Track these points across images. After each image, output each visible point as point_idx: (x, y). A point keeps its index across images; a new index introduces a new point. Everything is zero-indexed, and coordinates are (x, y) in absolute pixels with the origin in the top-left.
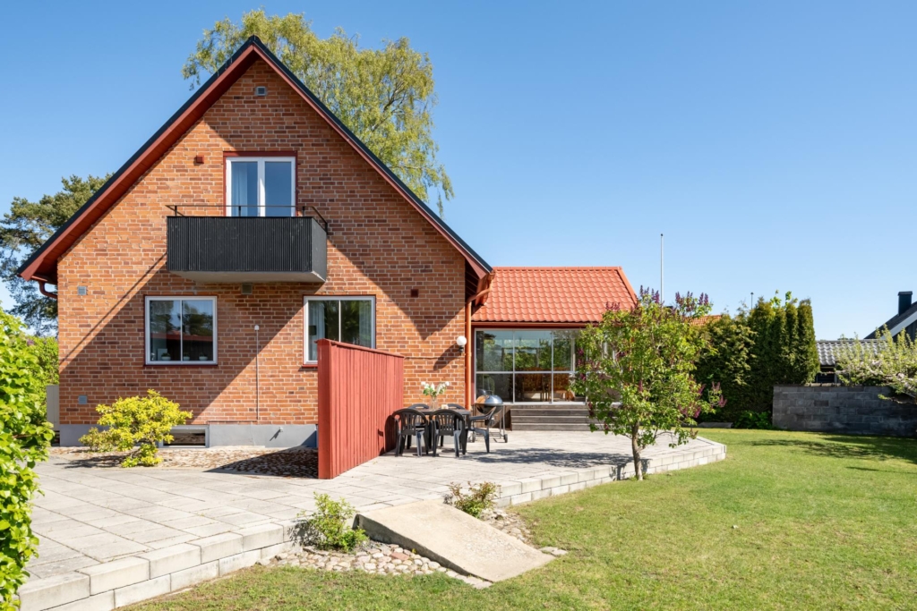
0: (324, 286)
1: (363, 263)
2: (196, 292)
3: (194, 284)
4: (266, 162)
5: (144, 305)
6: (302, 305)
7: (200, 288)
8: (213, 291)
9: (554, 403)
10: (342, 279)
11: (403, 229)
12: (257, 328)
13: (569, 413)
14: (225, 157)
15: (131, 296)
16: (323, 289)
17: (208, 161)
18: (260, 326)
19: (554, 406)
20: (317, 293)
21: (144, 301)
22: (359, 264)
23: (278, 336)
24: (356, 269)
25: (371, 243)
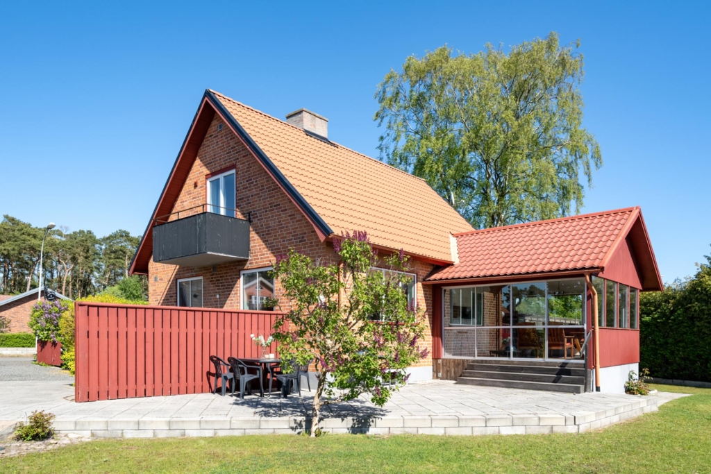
0: (248, 262)
1: (267, 241)
2: (194, 274)
3: (194, 269)
4: (224, 177)
5: (176, 285)
6: (239, 278)
7: (197, 271)
8: (201, 273)
9: (512, 359)
10: (257, 256)
11: (289, 209)
12: (218, 296)
13: (521, 369)
14: (207, 179)
15: (171, 280)
16: (248, 265)
17: (199, 185)
18: (220, 295)
19: (512, 362)
20: (245, 268)
21: (176, 283)
22: (265, 241)
23: (227, 302)
24: (264, 246)
25: (272, 224)
